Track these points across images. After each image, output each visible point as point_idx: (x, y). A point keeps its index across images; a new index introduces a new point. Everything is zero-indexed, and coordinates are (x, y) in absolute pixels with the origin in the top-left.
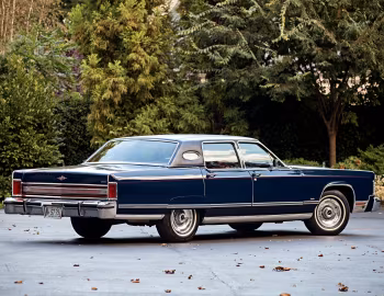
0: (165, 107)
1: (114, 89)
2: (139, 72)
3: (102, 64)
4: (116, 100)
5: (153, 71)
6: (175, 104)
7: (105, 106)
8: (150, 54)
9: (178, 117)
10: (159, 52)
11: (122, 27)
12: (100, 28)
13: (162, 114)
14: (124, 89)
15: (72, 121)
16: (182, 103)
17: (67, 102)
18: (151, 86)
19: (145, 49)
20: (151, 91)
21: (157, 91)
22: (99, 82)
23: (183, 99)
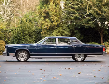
0: (60, 30)
1: (47, 26)
2: (53, 21)
3: (45, 20)
4: (48, 28)
5: (57, 21)
6: (62, 29)
7: (45, 30)
8: (56, 17)
9: (63, 32)
10: (58, 16)
11: (49, 10)
12: (44, 11)
13: (59, 32)
14: (49, 25)
15: (38, 34)
16: (64, 29)
17: (37, 29)
18: (56, 25)
19: (55, 16)
20: (56, 26)
21: (58, 26)
22: (44, 24)
23: (64, 28)
